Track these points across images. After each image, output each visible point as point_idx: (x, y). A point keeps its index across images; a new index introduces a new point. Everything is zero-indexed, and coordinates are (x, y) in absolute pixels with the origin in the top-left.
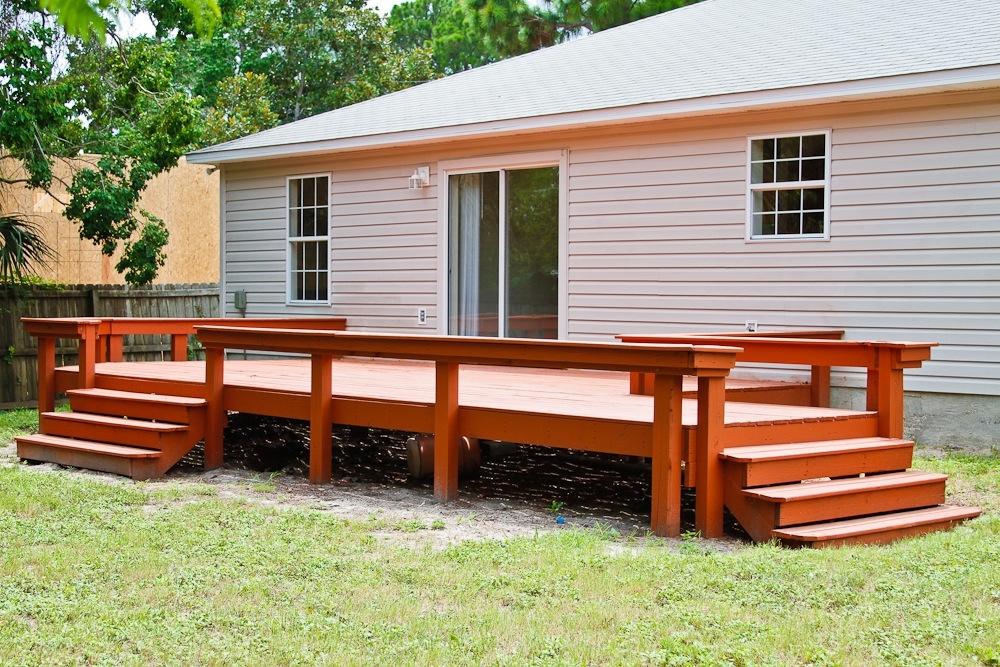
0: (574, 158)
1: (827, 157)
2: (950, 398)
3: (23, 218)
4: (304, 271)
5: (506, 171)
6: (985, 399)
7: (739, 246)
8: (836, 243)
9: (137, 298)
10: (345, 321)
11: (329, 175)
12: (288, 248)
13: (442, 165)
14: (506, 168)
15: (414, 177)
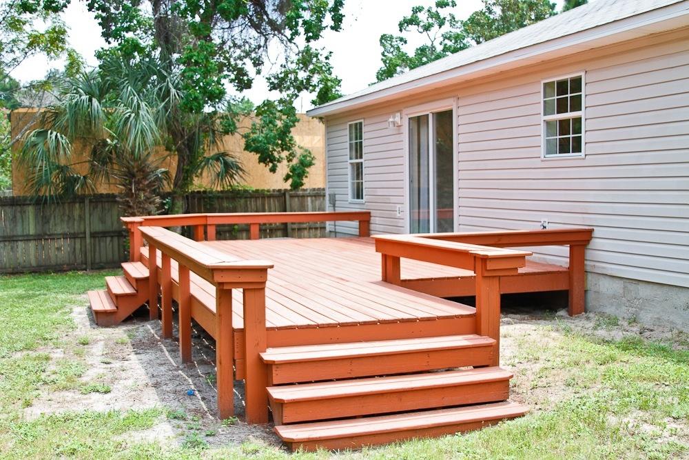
0: (461, 103)
1: (583, 93)
2: (655, 287)
3: (232, 153)
4: (356, 181)
5: (433, 114)
6: (677, 289)
7: (537, 162)
8: (590, 160)
9: (315, 196)
10: (370, 213)
11: (362, 121)
12: (349, 167)
13: (405, 111)
14: (433, 111)
15: (391, 120)
